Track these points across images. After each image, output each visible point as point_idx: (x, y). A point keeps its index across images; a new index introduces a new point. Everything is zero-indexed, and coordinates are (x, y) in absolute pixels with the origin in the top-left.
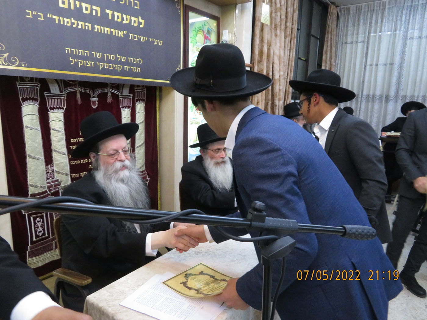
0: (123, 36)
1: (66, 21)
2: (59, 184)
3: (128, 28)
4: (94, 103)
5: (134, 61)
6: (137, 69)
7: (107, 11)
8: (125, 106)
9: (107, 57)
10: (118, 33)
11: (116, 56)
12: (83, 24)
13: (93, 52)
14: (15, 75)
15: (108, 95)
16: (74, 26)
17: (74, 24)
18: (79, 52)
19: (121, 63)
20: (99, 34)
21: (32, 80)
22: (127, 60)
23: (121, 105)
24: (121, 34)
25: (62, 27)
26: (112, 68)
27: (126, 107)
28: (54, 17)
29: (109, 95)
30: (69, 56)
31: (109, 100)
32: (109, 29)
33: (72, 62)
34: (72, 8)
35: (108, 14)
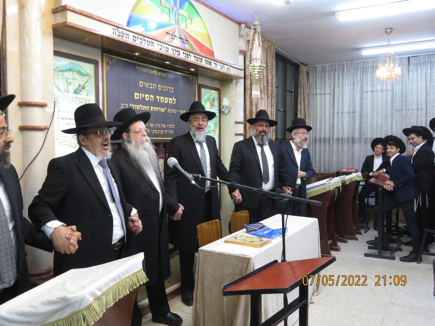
0: (164, 111)
1: (138, 107)
3: (167, 105)
5: (170, 126)
6: (172, 132)
9: (156, 125)
10: (162, 110)
11: (161, 125)
12: (145, 107)
16: (141, 109)
17: (141, 107)
19: (163, 129)
20: (153, 112)
22: (166, 126)
24: (163, 110)
26: (159, 133)
28: (133, 105)
32: (157, 108)
34: (141, 99)
35: (157, 98)
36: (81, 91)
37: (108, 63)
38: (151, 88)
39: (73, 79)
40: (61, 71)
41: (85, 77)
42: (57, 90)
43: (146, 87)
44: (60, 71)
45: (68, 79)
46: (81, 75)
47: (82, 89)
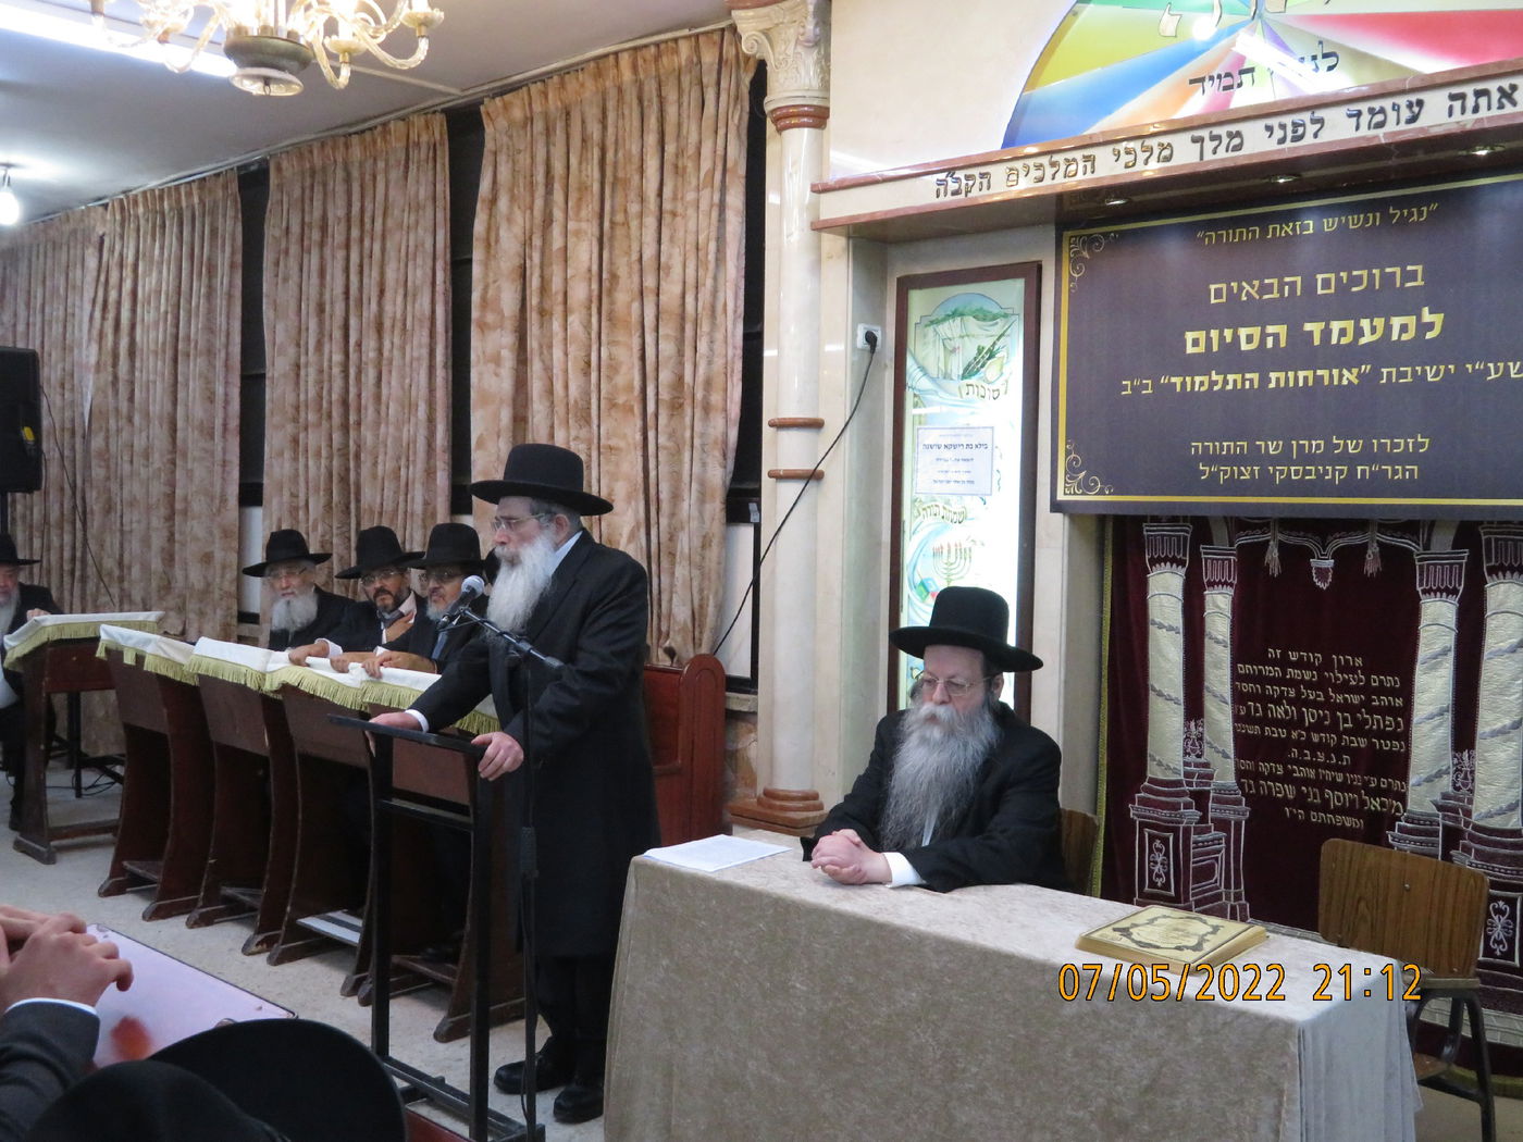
0: (1356, 382)
1: (1199, 382)
2: (1210, 777)
3: (1383, 351)
4: (1322, 573)
5: (1396, 445)
6: (1404, 471)
7: (1308, 327)
8: (1434, 588)
9: (1301, 447)
10: (1341, 376)
11: (1328, 443)
12: (1238, 377)
13: (1258, 443)
14: (1141, 512)
15: (1370, 552)
16: (1216, 388)
17: (1216, 383)
18: (1222, 448)
19: (1345, 458)
20: (1282, 391)
21: (1174, 520)
22: (1368, 446)
23: (1421, 585)
24: (1350, 376)
25: (1188, 397)
26: (1313, 477)
27: (1439, 590)
28: (1173, 380)
29: (1373, 550)
30: (1197, 458)
31: (1372, 566)
32: (1310, 374)
33: (1204, 473)
34: (1215, 348)
35: (1311, 333)
36: (982, 366)
37: (1074, 262)
38: (1276, 295)
39: (963, 337)
40: (932, 322)
41: (997, 323)
42: (921, 374)
43: (1244, 298)
44: (929, 325)
45: (950, 339)
46: (984, 320)
47: (988, 359)
